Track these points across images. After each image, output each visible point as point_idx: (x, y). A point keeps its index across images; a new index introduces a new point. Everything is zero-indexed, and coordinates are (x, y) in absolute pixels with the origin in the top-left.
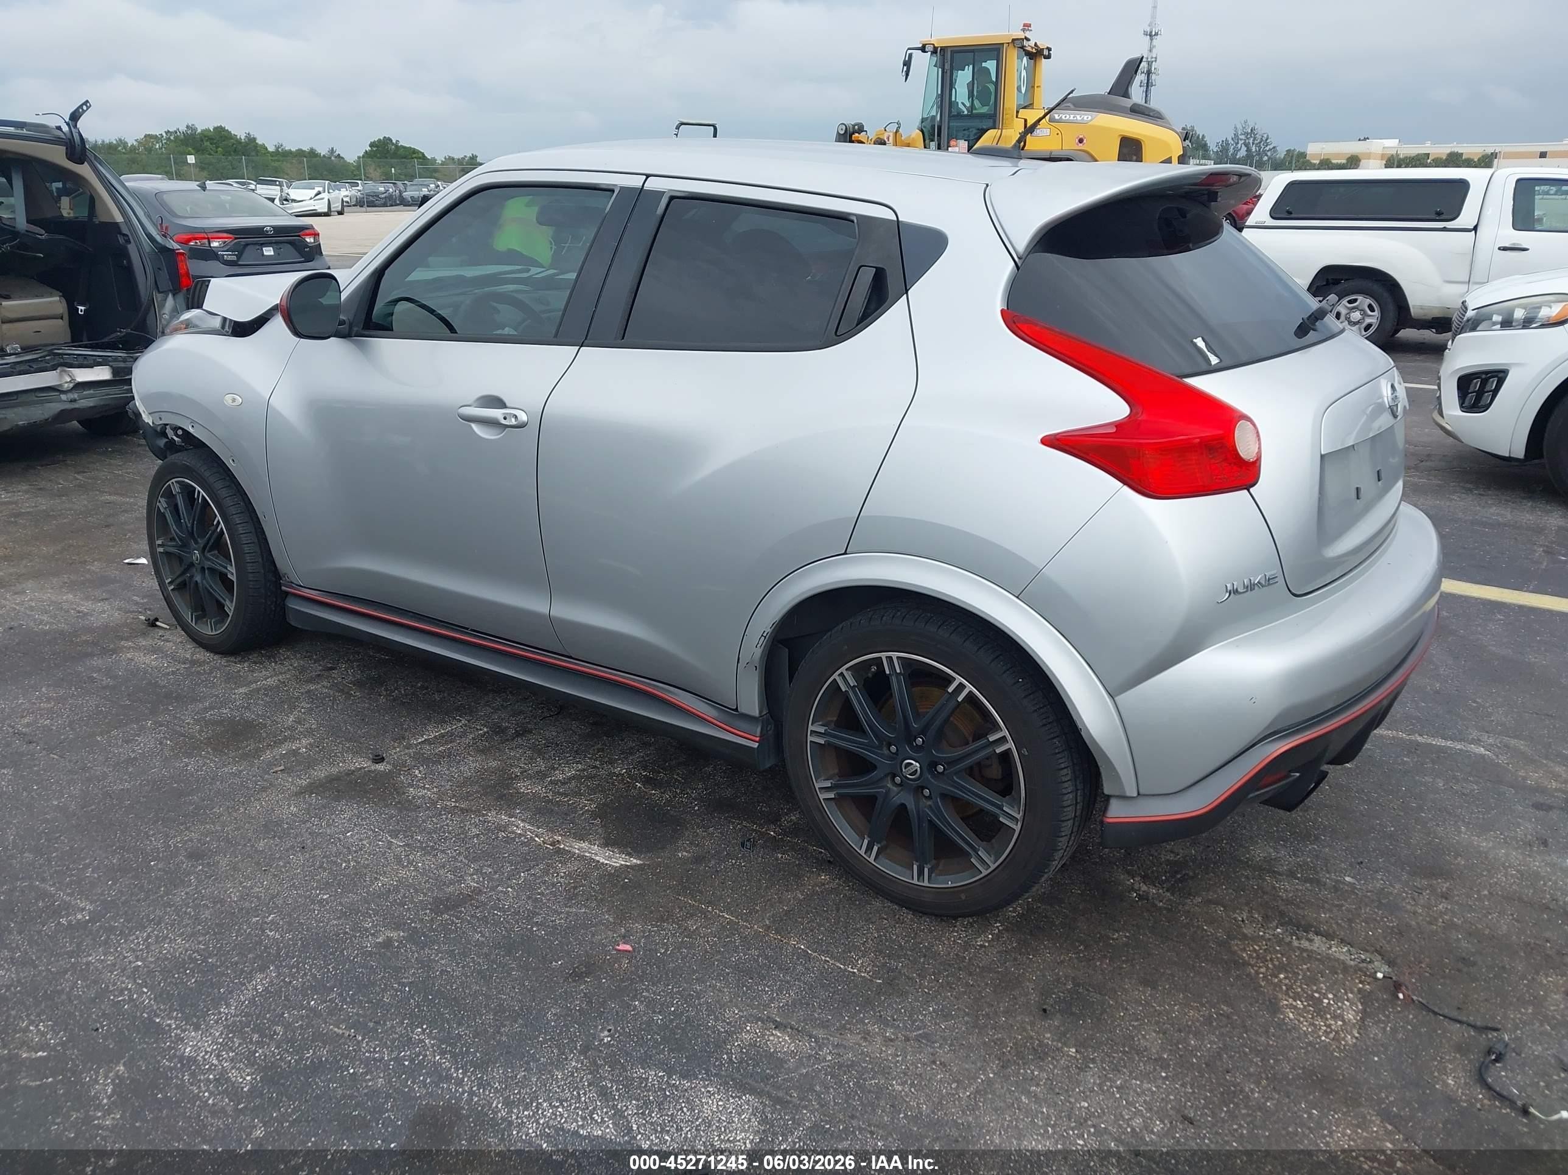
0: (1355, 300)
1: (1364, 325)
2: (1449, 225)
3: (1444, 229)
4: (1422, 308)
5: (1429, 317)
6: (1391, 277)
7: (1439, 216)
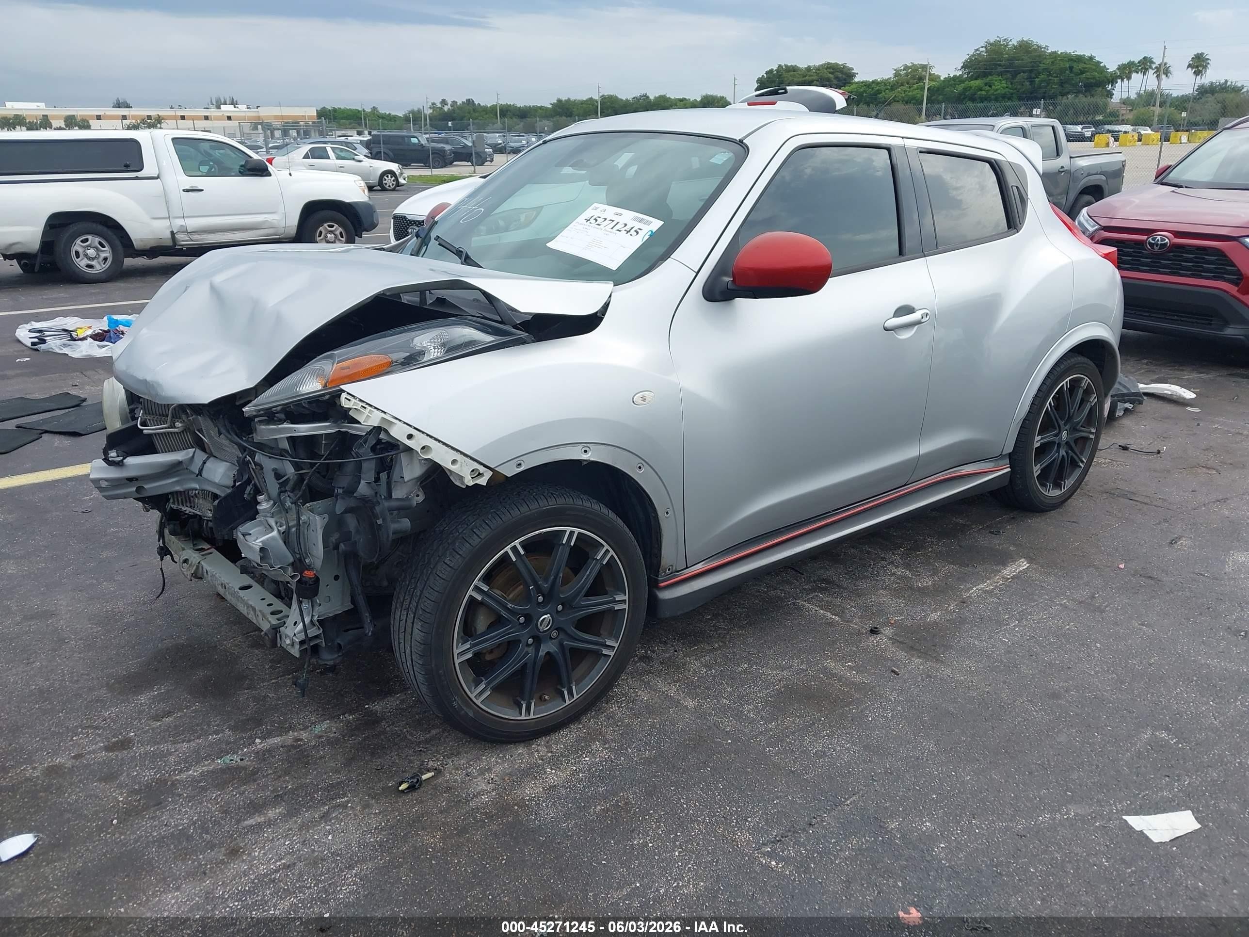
0: (87, 240)
1: (101, 259)
2: (139, 174)
3: (137, 178)
4: (141, 240)
5: (148, 247)
6: (108, 217)
7: (127, 168)
